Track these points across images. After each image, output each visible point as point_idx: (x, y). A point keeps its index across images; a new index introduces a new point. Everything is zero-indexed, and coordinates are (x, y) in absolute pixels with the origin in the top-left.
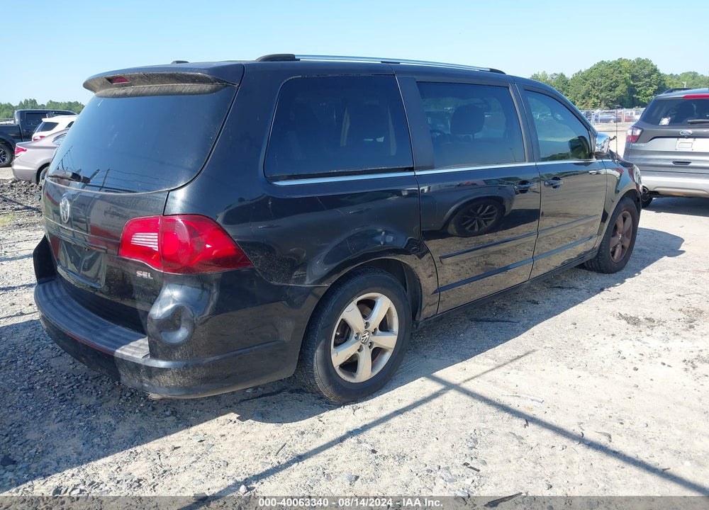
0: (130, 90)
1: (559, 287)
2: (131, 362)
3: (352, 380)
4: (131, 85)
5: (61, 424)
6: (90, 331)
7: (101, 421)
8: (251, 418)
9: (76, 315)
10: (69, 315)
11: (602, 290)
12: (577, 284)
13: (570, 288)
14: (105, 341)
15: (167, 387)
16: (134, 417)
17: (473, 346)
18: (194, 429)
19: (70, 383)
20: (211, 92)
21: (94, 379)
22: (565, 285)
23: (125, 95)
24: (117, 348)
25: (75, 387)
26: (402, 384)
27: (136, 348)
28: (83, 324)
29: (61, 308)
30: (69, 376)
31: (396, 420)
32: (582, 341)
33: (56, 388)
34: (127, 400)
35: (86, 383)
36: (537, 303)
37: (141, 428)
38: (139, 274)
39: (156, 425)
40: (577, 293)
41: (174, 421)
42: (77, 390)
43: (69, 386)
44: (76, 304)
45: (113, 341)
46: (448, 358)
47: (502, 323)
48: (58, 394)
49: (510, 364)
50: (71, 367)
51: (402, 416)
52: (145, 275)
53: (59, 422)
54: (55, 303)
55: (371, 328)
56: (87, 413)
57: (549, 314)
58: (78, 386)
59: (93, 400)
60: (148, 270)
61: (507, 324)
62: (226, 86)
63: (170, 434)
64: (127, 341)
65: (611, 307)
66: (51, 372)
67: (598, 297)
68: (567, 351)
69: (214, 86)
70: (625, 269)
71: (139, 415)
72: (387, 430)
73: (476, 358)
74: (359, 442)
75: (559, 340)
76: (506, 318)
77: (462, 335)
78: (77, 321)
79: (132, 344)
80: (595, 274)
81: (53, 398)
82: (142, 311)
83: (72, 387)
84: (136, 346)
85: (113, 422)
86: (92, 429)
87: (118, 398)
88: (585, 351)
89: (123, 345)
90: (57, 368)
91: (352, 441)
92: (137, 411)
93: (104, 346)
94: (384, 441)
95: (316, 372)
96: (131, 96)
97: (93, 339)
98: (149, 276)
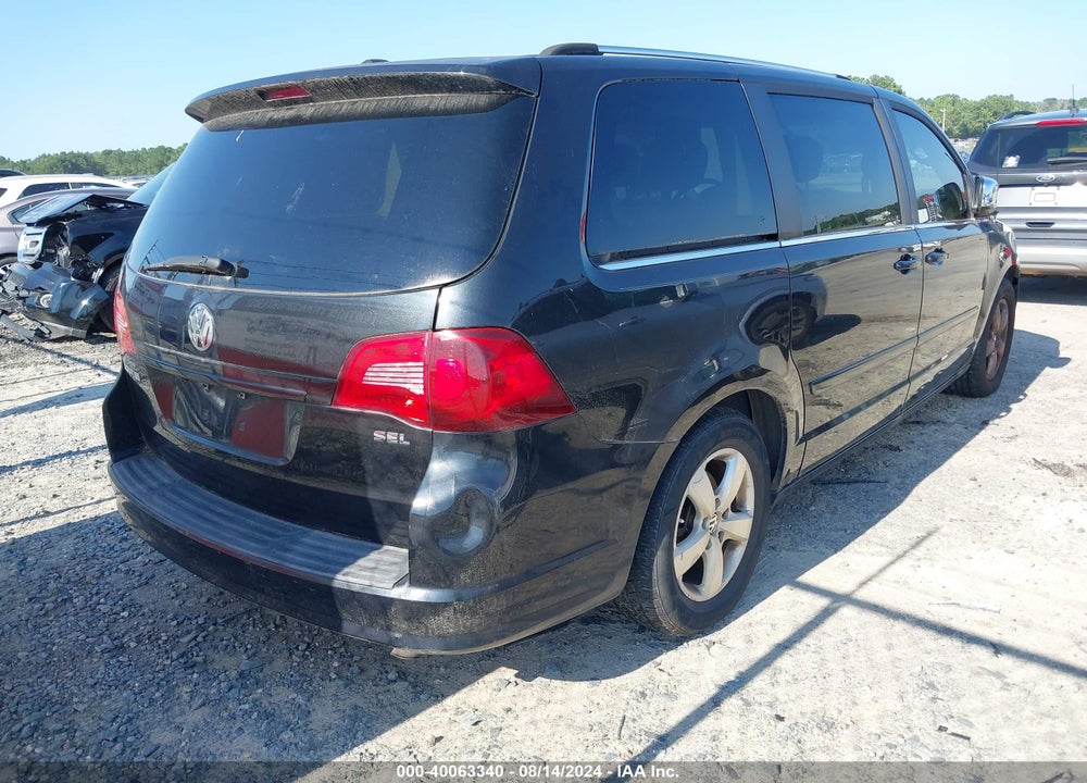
0: (307, 110)
1: (918, 423)
2: (369, 595)
3: (698, 598)
4: (306, 101)
5: (206, 710)
6: (265, 542)
7: (275, 699)
8: (541, 672)
9: (221, 515)
10: (207, 514)
11: (985, 423)
12: (942, 415)
13: (934, 423)
14: (303, 560)
15: (439, 636)
16: (332, 688)
17: (840, 525)
18: (450, 702)
19: (188, 632)
20: (491, 107)
21: (227, 622)
22: (923, 419)
23: (296, 121)
24: (337, 572)
25: (200, 639)
26: (761, 597)
27: (373, 569)
28: (244, 530)
29: (184, 503)
30: (180, 619)
31: (784, 662)
32: (1001, 507)
33: (165, 642)
34: (305, 657)
35: (215, 631)
36: (897, 449)
37: (356, 707)
38: (378, 436)
39: (379, 701)
40: (948, 431)
41: (407, 690)
42: (207, 644)
43: (188, 638)
44: (208, 493)
45: (318, 558)
46: (811, 548)
47: (864, 485)
48: (175, 654)
49: (915, 552)
50: (177, 602)
51: (791, 652)
52: (392, 437)
53: (200, 706)
54: (168, 494)
55: (722, 509)
56: (244, 686)
57: (929, 466)
58: (204, 637)
59: (244, 662)
60: (399, 429)
61: (872, 486)
62: (517, 96)
63: (413, 715)
64: (350, 559)
65: (1012, 449)
66: (143, 615)
67: (984, 435)
68: (988, 524)
69: (494, 97)
70: (1000, 389)
71: (340, 682)
72: (781, 678)
73: (853, 545)
74: (747, 704)
75: (965, 507)
76: (865, 476)
77: (813, 508)
78: (230, 525)
79: (361, 562)
80: (958, 399)
81: (168, 662)
82: (380, 501)
83: (195, 638)
84: (372, 565)
85: (300, 700)
86: (268, 716)
87: (286, 654)
88: (1017, 523)
89: (347, 565)
90: (151, 606)
91: (732, 704)
92: (334, 676)
93: (308, 570)
94: (786, 697)
95: (656, 589)
96: (312, 121)
97: (280, 558)
98: (402, 438)
